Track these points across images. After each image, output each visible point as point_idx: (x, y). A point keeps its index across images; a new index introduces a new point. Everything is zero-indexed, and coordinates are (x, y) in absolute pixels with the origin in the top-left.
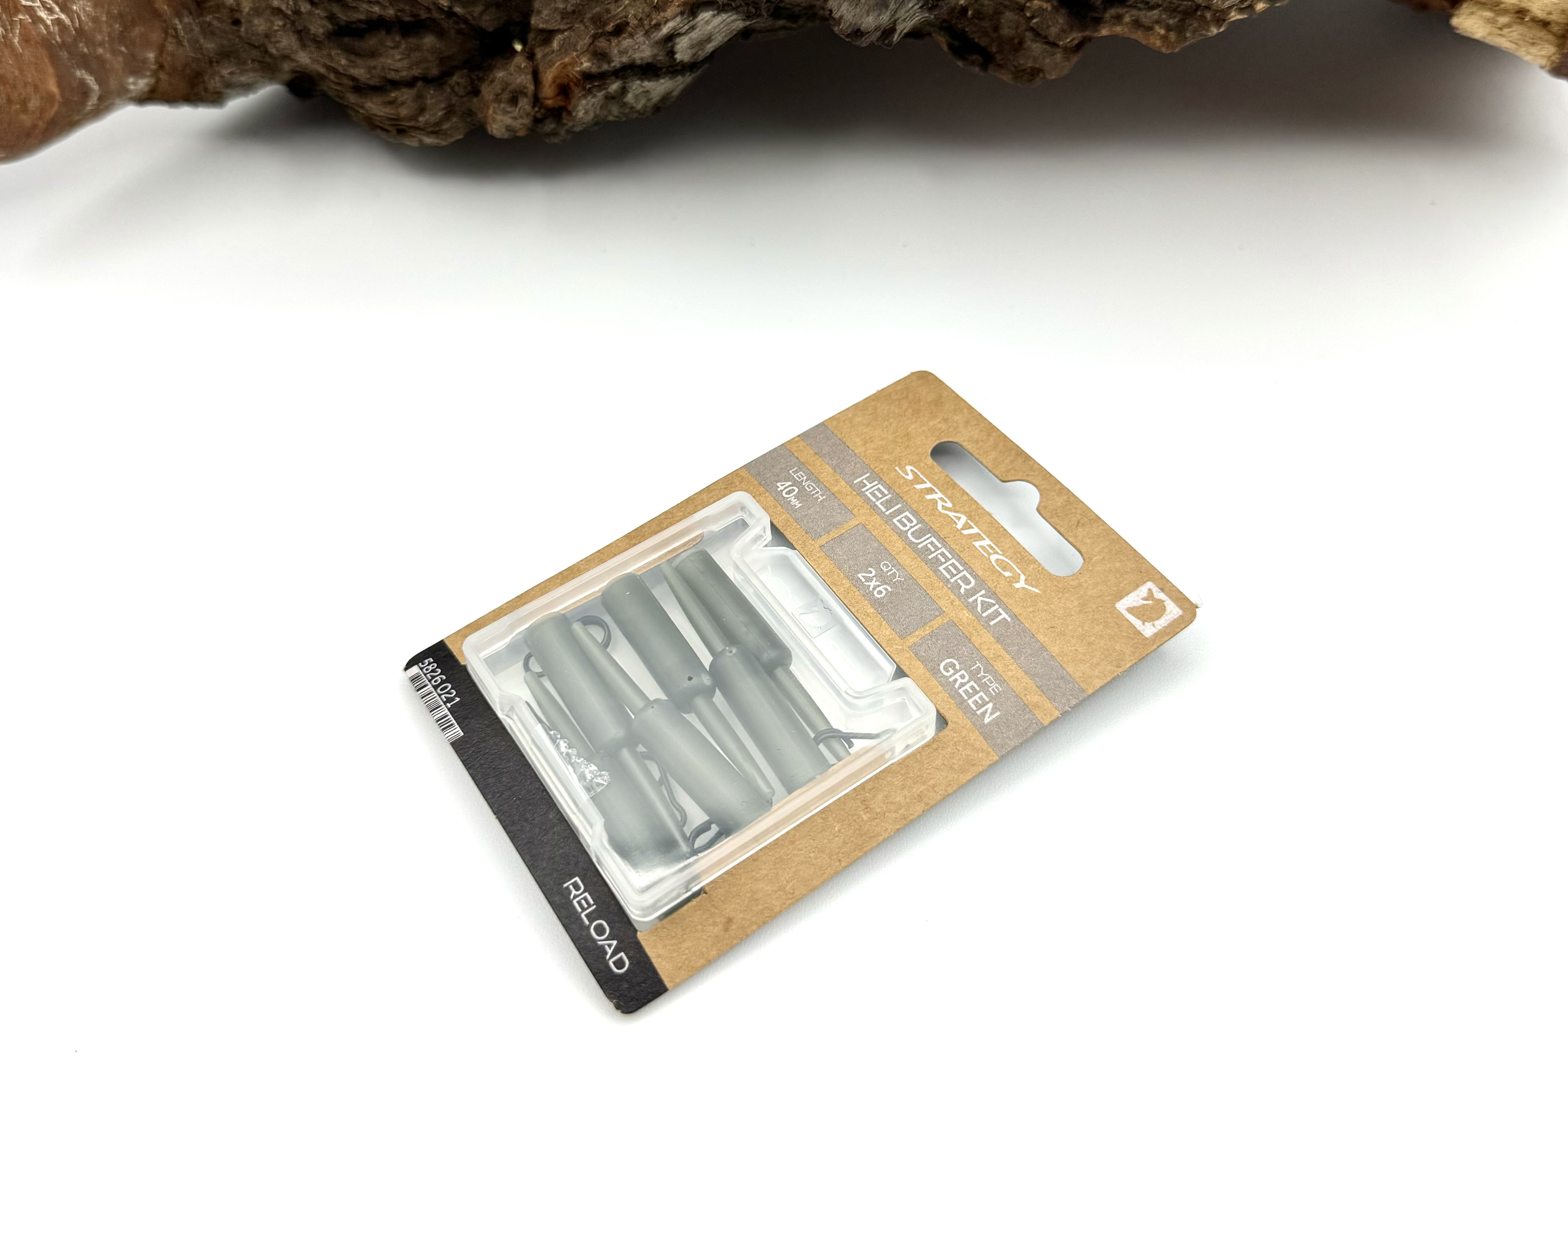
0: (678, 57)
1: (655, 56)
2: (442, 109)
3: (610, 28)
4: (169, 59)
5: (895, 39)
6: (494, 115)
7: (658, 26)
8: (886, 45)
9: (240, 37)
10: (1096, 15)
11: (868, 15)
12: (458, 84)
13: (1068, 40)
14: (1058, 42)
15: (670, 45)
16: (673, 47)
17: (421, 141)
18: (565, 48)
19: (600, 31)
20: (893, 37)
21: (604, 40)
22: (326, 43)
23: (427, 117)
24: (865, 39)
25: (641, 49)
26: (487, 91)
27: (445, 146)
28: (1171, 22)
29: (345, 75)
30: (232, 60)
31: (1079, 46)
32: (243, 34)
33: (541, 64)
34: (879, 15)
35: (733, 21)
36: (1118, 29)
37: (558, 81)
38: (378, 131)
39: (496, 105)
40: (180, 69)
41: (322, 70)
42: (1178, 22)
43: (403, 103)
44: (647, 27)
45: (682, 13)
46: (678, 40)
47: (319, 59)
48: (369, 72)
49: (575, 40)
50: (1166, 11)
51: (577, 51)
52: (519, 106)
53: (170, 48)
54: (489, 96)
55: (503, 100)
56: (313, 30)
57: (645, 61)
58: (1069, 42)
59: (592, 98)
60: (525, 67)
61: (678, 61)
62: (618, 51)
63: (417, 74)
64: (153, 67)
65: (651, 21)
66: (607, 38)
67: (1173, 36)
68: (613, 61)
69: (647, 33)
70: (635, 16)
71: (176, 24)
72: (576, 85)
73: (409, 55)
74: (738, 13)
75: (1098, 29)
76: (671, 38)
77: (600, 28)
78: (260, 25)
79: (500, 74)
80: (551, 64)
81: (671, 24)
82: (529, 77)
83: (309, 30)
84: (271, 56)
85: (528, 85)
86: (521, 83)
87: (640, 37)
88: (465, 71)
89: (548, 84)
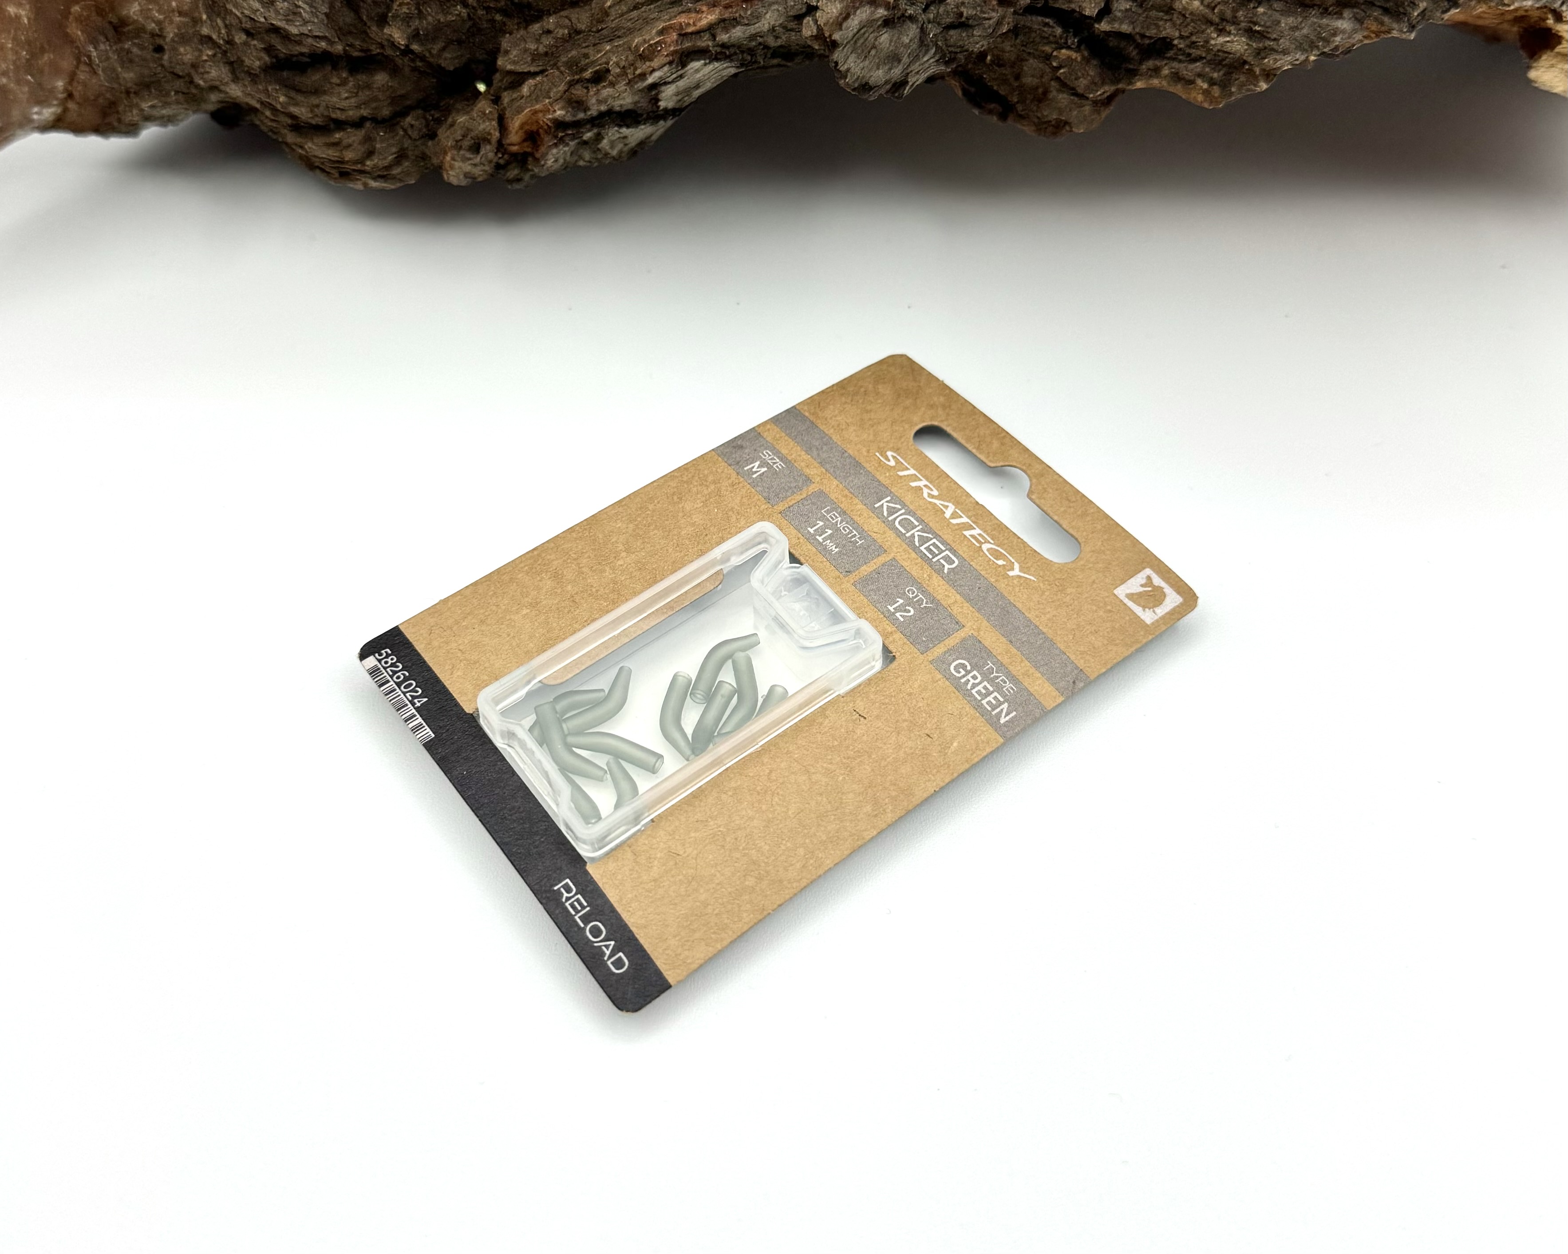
0: (662, 104)
1: (636, 103)
2: (395, 153)
3: (587, 74)
4: (80, 88)
5: (906, 92)
6: (453, 162)
7: (643, 76)
8: (897, 97)
9: (162, 66)
10: (1131, 67)
11: (878, 69)
12: (412, 126)
13: (1099, 93)
14: (1087, 95)
15: (653, 93)
16: (657, 94)
17: (365, 185)
18: (536, 95)
19: (577, 77)
20: (905, 89)
21: (580, 87)
22: (262, 76)
23: (376, 161)
24: (873, 93)
25: (621, 97)
26: (446, 137)
27: (393, 190)
28: (1215, 75)
29: (283, 113)
30: (153, 90)
31: (1110, 99)
32: (166, 63)
33: (509, 109)
34: (890, 69)
35: (725, 68)
36: (1155, 82)
37: (527, 127)
38: (318, 172)
39: (455, 152)
40: (92, 98)
41: (258, 106)
42: (1224, 75)
43: (349, 146)
44: (630, 77)
45: (670, 63)
46: (663, 88)
47: (253, 93)
48: (312, 111)
49: (547, 88)
50: (1210, 64)
51: (550, 98)
52: (482, 153)
53: (82, 76)
54: (448, 142)
55: (463, 147)
56: (247, 62)
57: (625, 108)
58: (1100, 95)
59: (564, 147)
60: (490, 112)
61: (661, 108)
62: (597, 100)
63: (365, 114)
64: (61, 96)
65: (636, 69)
66: (585, 85)
67: (1216, 91)
68: (589, 109)
69: (630, 83)
70: (617, 64)
71: (90, 51)
72: (547, 132)
73: (357, 94)
74: (732, 61)
75: (1133, 81)
76: (654, 86)
77: (576, 74)
78: (186, 54)
79: (462, 119)
80: (519, 111)
81: (657, 74)
82: (494, 123)
83: (243, 61)
84: (197, 86)
85: (492, 131)
86: (484, 130)
87: (621, 86)
88: (420, 112)
89: (514, 131)
